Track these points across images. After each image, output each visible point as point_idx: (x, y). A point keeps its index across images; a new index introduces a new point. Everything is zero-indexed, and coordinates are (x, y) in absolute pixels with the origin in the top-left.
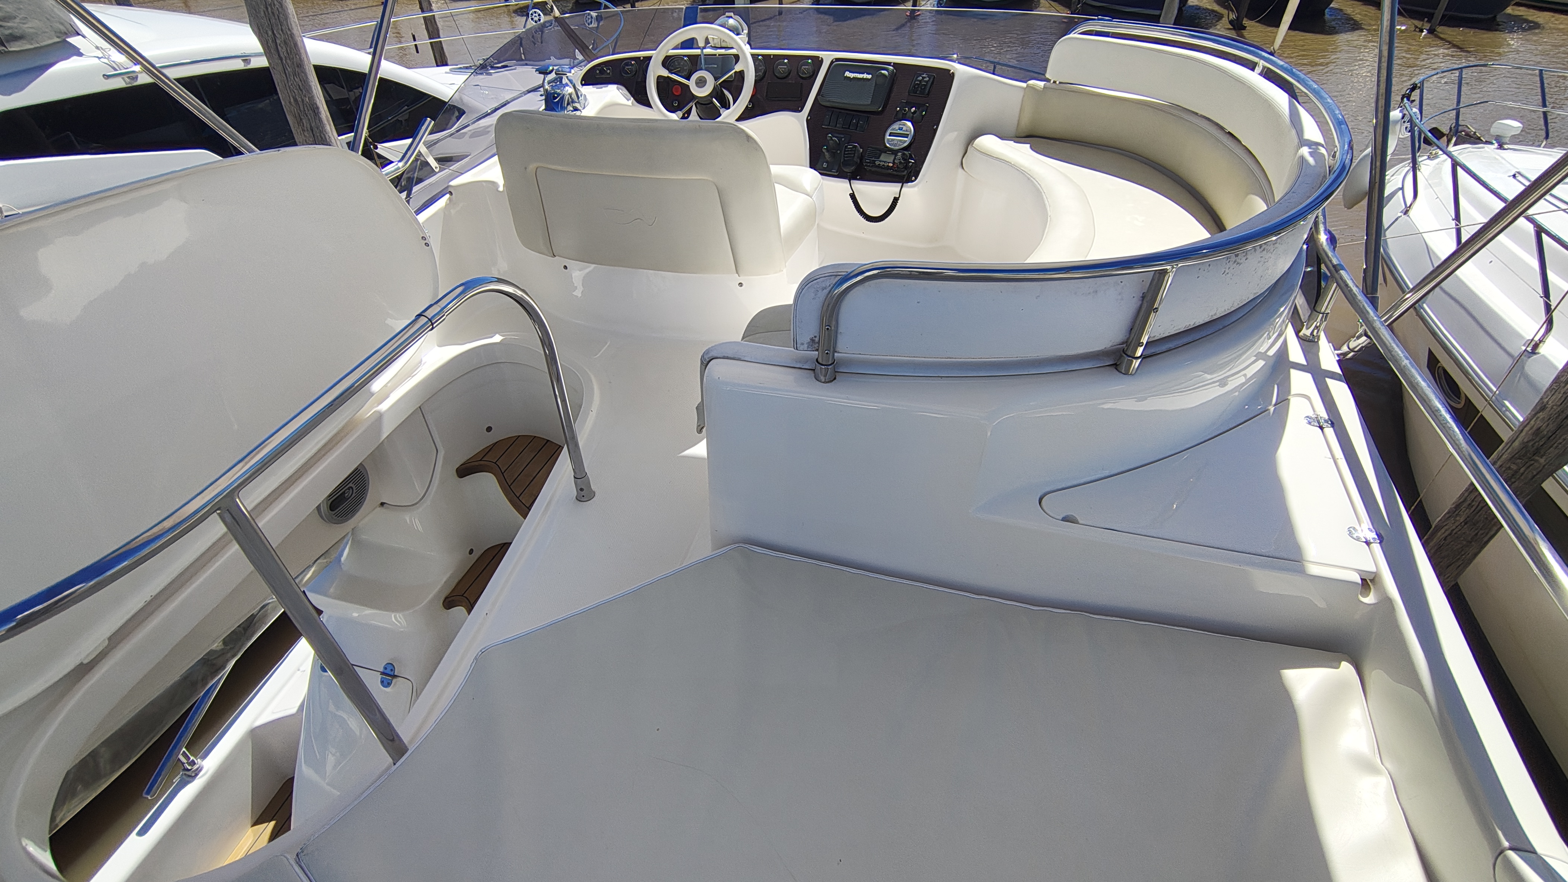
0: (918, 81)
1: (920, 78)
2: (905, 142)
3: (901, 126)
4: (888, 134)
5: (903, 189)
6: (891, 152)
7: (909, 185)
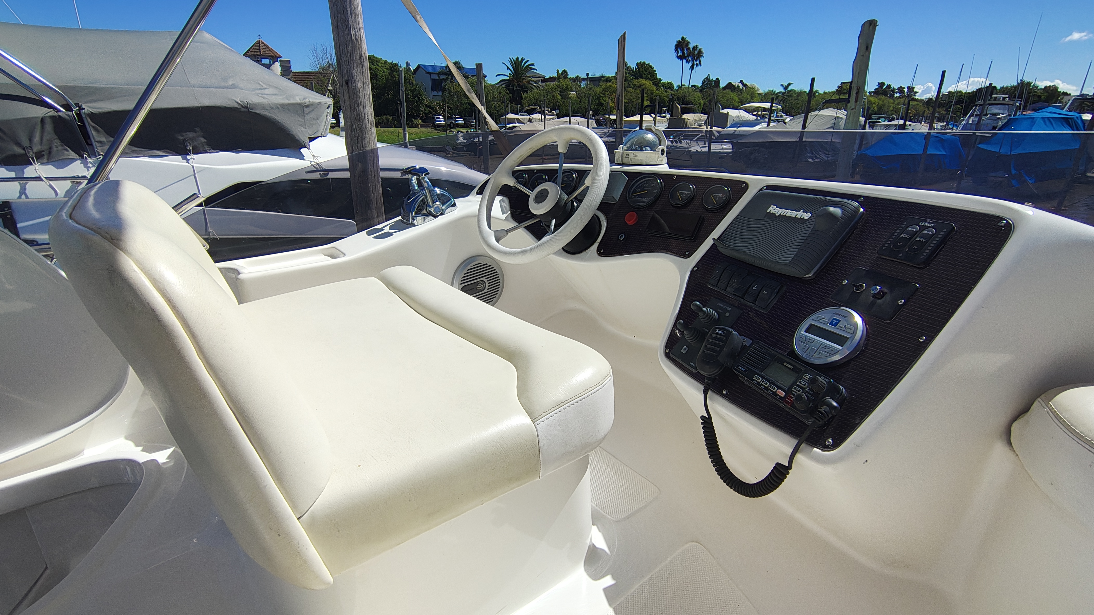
0: (908, 233)
1: (915, 229)
3: (838, 318)
4: (805, 325)
5: (798, 456)
6: (792, 367)
7: (815, 451)
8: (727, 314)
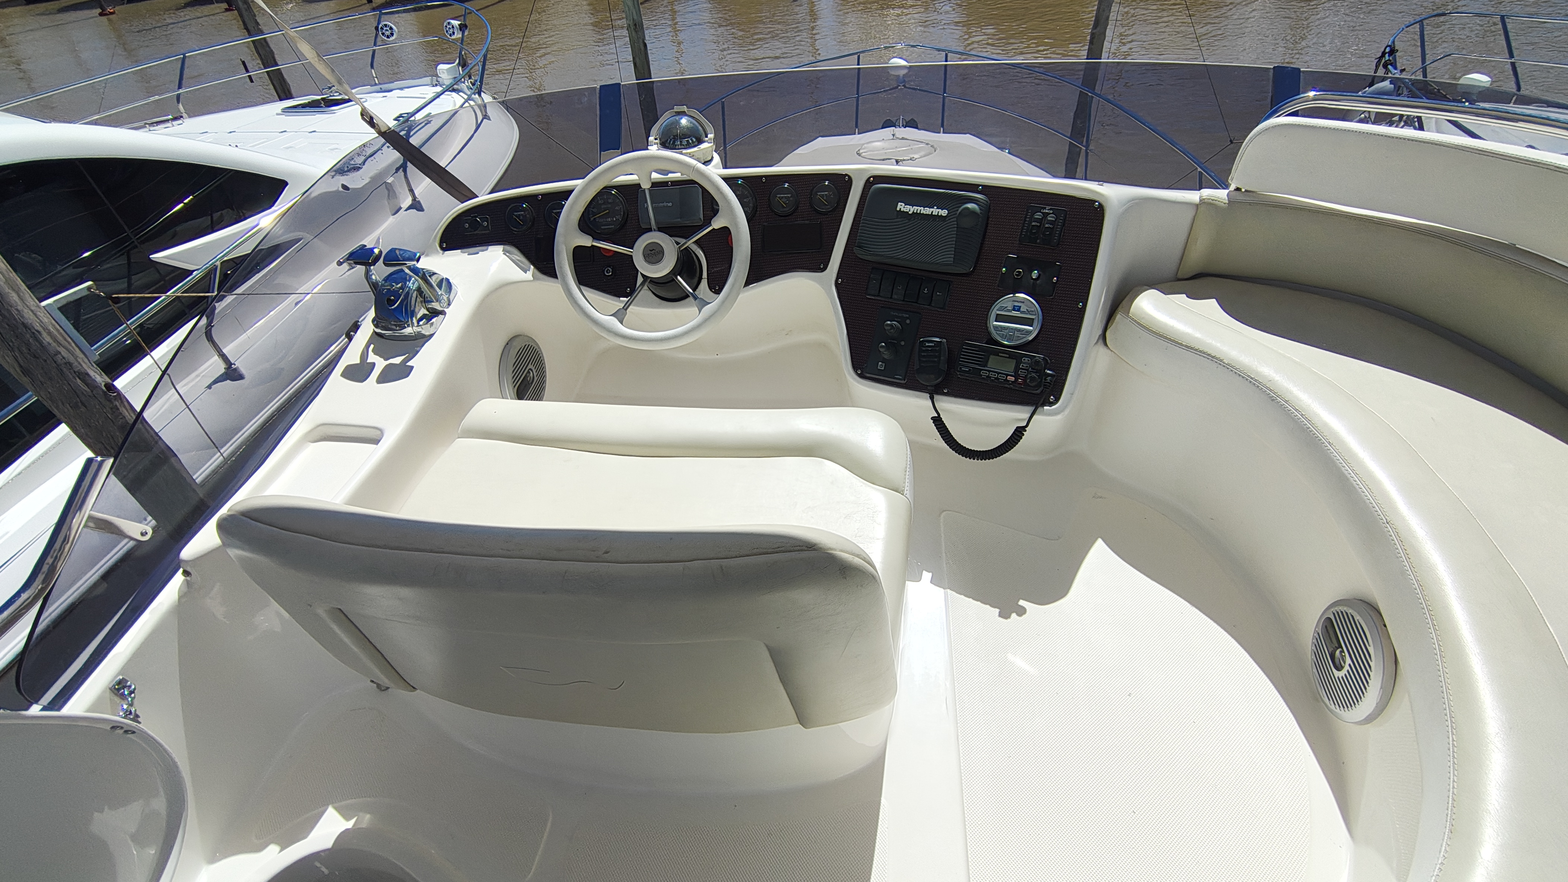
0: (1037, 220)
1: (1038, 216)
2: (1029, 333)
3: (1016, 304)
4: (993, 316)
5: (1035, 417)
6: (1008, 356)
7: (1047, 410)
8: (908, 321)
